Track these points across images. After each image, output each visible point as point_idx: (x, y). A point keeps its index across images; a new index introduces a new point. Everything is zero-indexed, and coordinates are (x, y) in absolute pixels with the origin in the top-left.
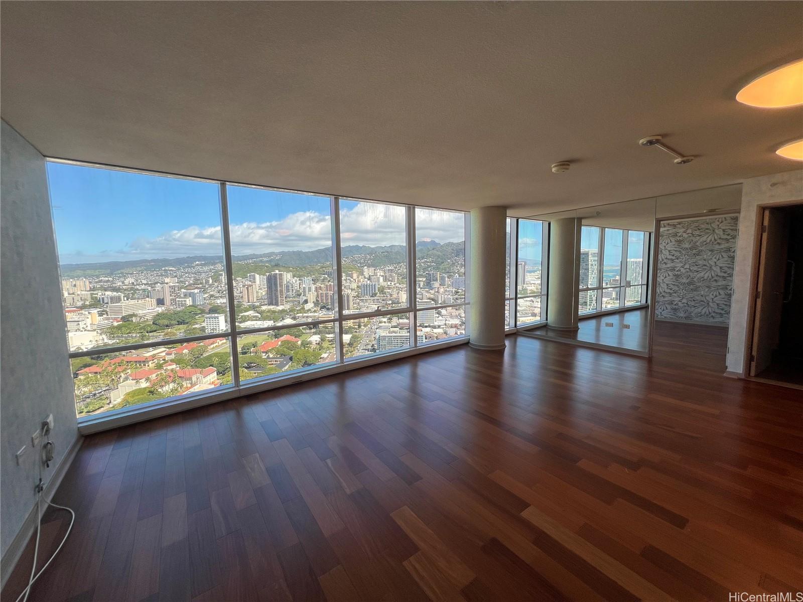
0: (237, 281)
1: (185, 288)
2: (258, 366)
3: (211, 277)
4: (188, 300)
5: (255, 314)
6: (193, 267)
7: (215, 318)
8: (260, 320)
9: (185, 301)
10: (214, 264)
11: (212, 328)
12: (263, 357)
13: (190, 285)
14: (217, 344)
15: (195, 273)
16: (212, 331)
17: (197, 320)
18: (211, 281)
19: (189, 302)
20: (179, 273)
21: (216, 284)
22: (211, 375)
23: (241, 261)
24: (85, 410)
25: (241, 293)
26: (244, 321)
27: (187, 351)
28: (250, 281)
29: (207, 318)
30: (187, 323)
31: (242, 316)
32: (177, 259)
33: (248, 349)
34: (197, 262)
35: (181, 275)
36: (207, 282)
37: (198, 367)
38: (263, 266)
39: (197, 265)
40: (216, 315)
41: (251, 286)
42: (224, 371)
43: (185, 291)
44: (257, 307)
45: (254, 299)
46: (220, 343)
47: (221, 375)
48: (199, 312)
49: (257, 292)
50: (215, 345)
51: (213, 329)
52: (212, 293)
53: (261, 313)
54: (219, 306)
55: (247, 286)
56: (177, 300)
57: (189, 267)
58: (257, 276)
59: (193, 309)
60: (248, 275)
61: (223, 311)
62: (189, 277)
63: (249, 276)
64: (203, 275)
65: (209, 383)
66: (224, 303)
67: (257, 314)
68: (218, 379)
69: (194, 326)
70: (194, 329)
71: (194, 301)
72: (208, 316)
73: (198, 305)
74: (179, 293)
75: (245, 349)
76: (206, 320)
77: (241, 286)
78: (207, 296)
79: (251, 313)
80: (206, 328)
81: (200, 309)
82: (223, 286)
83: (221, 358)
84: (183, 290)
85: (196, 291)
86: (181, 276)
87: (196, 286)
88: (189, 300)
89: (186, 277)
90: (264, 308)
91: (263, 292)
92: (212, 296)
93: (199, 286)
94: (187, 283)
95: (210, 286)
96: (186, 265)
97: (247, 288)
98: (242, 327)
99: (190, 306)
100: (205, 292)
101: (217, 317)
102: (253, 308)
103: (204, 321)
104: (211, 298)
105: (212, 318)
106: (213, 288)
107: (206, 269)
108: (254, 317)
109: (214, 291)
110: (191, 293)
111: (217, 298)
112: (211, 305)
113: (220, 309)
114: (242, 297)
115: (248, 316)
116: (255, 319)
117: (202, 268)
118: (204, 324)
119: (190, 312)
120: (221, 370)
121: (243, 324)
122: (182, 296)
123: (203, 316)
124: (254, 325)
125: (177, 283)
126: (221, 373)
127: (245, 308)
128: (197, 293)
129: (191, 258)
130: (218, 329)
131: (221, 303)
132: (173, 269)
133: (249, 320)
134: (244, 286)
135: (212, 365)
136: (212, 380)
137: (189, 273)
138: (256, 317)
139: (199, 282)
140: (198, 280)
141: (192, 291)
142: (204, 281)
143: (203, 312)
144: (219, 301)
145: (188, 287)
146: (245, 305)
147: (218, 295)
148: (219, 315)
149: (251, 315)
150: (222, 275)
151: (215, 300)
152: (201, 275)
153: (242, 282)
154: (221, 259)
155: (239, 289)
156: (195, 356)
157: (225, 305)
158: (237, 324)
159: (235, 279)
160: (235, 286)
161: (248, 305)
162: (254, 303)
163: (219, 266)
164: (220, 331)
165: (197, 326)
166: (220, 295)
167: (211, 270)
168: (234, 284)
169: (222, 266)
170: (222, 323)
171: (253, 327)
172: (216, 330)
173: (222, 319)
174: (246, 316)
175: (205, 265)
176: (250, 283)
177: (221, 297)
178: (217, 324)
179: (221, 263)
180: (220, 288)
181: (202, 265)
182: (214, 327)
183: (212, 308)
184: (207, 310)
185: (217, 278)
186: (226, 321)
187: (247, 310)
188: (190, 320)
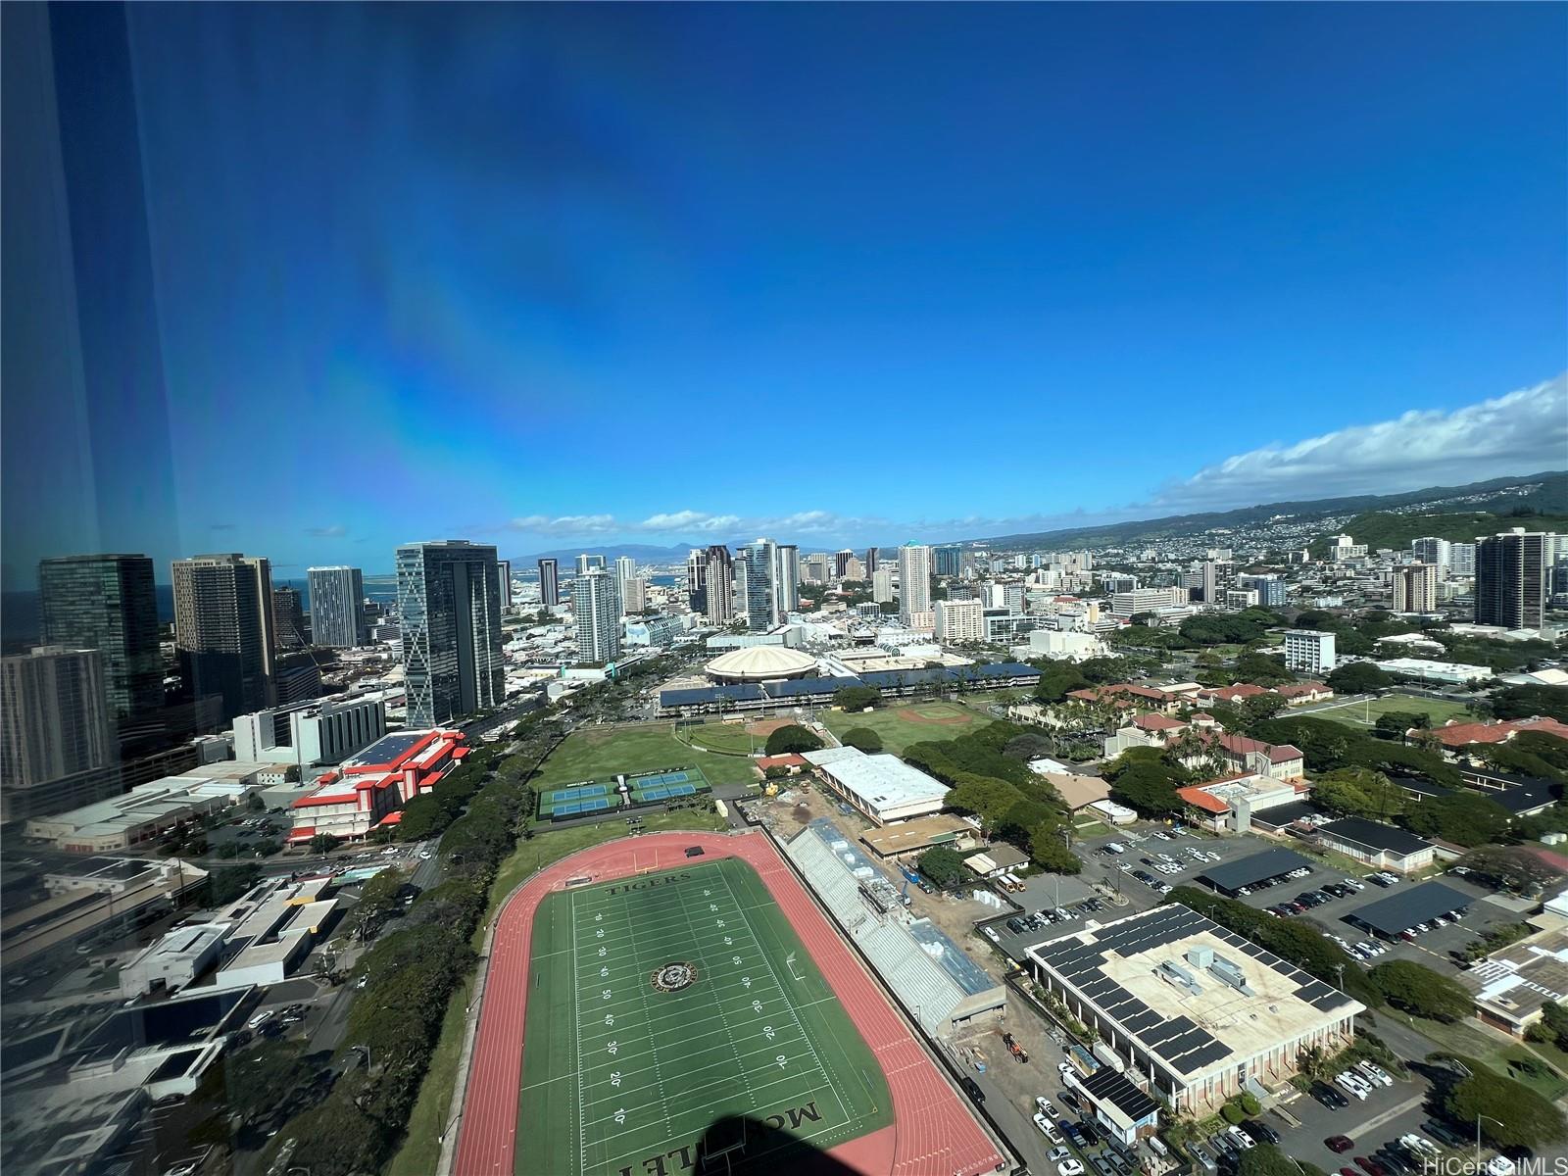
0: (1379, 556)
1: (1248, 570)
2: (1424, 781)
3: (1307, 547)
4: (1250, 594)
5: (1427, 643)
6: (1265, 526)
7: (1310, 638)
8: (1441, 658)
9: (1245, 596)
10: (1318, 518)
11: (1300, 659)
12: (1446, 760)
13: (1258, 564)
14: (1310, 698)
15: (1271, 540)
16: (1300, 667)
17: (1268, 637)
18: (1306, 558)
19: (1253, 598)
20: (1236, 541)
21: (1320, 564)
22: (1290, 762)
23: (1392, 507)
24: (1071, 756)
25: (1386, 586)
26: (1391, 657)
27: (1240, 698)
28: (1418, 557)
29: (1290, 636)
30: (1245, 642)
31: (1385, 645)
32: (1235, 511)
33: (1396, 727)
34: (1278, 517)
35: (1242, 543)
36: (1298, 558)
37: (1260, 738)
38: (1466, 517)
39: (1278, 522)
40: (1313, 633)
41: (1419, 569)
42: (1322, 763)
43: (1247, 576)
44: (1436, 624)
45: (1428, 603)
46: (1319, 697)
47: (1314, 770)
48: (1275, 621)
49: (1440, 587)
50: (1304, 699)
51: (1303, 663)
52: (1306, 583)
53: (1450, 641)
54: (1321, 613)
55: (1406, 571)
56: (1228, 592)
57: (1258, 527)
58: (1444, 546)
59: (1259, 614)
60: (1414, 542)
61: (1332, 625)
62: (1258, 549)
63: (1417, 544)
64: (1290, 543)
65: (1283, 778)
66: (1336, 607)
67: (1433, 644)
68: (1306, 778)
69: (1258, 651)
70: (1261, 656)
71: (1264, 596)
72: (1293, 632)
73: (1272, 607)
74: (1234, 579)
75: (1386, 726)
76: (1286, 640)
77: (1390, 569)
78: (1293, 588)
79: (1414, 638)
80: (1287, 657)
81: (1276, 616)
82: (1335, 567)
83: (1318, 732)
84: (1242, 575)
85: (1270, 577)
86: (1241, 546)
87: (1271, 566)
88: (1254, 595)
89: (1251, 547)
90: (1458, 629)
91: (1462, 586)
92: (1306, 589)
93: (1276, 566)
94: (1252, 561)
95: (1305, 567)
96: (1253, 523)
97: (1409, 578)
98: (1382, 669)
99: (1254, 607)
100: (1290, 578)
101: (1317, 639)
102: (1423, 625)
103: (1283, 643)
104: (1305, 594)
105: (1303, 637)
106: (1311, 573)
107: (1296, 530)
108: (1423, 649)
109: (1312, 578)
110: (1259, 580)
111: (1319, 594)
112: (1302, 609)
113: (1324, 620)
114: (1390, 597)
115: (1404, 645)
116: (1429, 654)
117: (1287, 528)
118: (1282, 650)
119: (1254, 621)
120: (1316, 758)
121: (1386, 663)
122: (1239, 585)
123: (1281, 632)
124: (1421, 670)
125: (1232, 559)
126: (1315, 766)
127: (1396, 623)
128: (1273, 581)
129: (1265, 508)
130: (1314, 665)
131: (1328, 606)
132: (1227, 532)
133: (1405, 655)
134: (1397, 570)
135: (1294, 743)
136: (1290, 776)
137: (1258, 539)
138: (1432, 650)
139: (1279, 558)
140: (1278, 553)
141: (1262, 577)
142: (1290, 556)
143: (1282, 622)
144: (1322, 602)
145: (1254, 569)
146: (1396, 617)
147: (1322, 588)
148: (1323, 634)
149: (1413, 643)
150: (1336, 543)
151: (1314, 598)
152: (1283, 543)
153: (1393, 559)
154: (1338, 507)
155: (1382, 576)
156: (1255, 713)
157: (1340, 611)
158: (1367, 660)
159: (1371, 553)
160: (1371, 570)
161: (1408, 618)
162: (1427, 613)
163: (1330, 524)
164: (1321, 671)
165: (1267, 651)
166: (1327, 589)
167: (1308, 533)
168: (1369, 563)
169: (1338, 522)
170: (1327, 653)
171: (1417, 674)
172: (1310, 665)
173: (1328, 642)
174: (1397, 643)
175: (1295, 522)
176: (1419, 562)
177: (1330, 593)
178: (1314, 652)
179: (1336, 514)
180: (1327, 572)
181: (1287, 521)
182: (1307, 660)
183: (1304, 615)
184: (1293, 620)
185: (1323, 549)
186: (1338, 651)
187: (1401, 629)
188: (1253, 636)
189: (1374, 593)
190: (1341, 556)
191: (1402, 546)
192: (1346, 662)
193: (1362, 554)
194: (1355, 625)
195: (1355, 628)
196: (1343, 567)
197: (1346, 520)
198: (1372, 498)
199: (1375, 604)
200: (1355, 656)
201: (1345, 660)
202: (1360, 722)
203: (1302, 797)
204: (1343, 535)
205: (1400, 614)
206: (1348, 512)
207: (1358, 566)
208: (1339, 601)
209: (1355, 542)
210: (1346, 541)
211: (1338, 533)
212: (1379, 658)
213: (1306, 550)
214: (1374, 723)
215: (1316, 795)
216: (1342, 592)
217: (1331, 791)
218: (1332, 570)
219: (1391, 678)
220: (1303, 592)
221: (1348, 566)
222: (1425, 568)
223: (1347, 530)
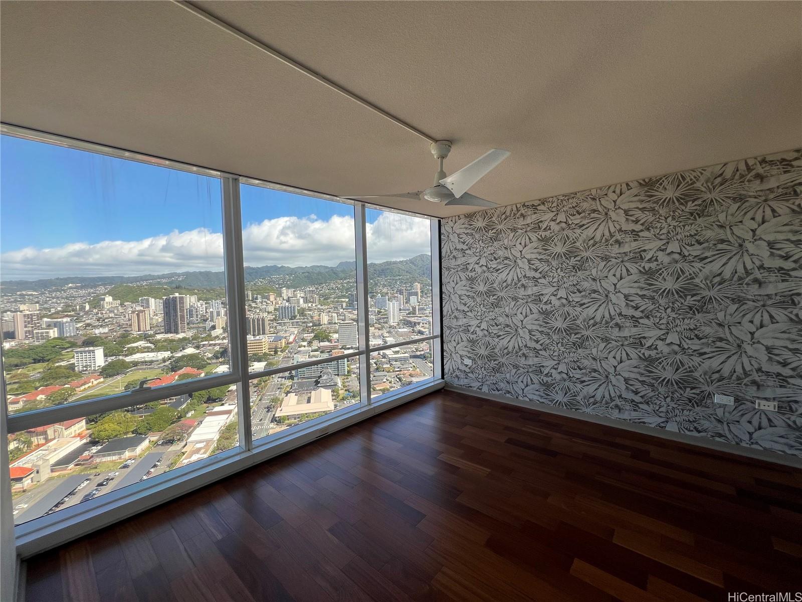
0: (125, 306)
1: (50, 316)
4: (51, 331)
5: (146, 345)
6: (64, 290)
7: (89, 352)
8: (152, 351)
9: (47, 333)
10: (95, 286)
11: (84, 364)
13: (57, 313)
14: (90, 384)
15: (67, 298)
16: (84, 369)
17: (64, 355)
18: (87, 308)
19: (53, 333)
20: (42, 299)
21: (95, 311)
22: (78, 425)
23: (131, 283)
25: (129, 320)
26: (131, 354)
27: (43, 396)
28: (142, 306)
29: (77, 352)
30: (48, 360)
31: (129, 348)
32: (41, 281)
34: (70, 285)
35: (46, 301)
36: (82, 308)
38: (159, 288)
39: (71, 288)
40: (91, 348)
41: (143, 311)
42: (97, 418)
43: (49, 320)
44: (150, 336)
45: (146, 327)
46: (95, 382)
47: (93, 423)
48: (68, 345)
49: (151, 319)
50: (87, 386)
51: (86, 366)
52: (88, 322)
53: (155, 343)
54: (97, 337)
55: (137, 312)
56: (35, 331)
57: (57, 290)
58: (152, 301)
59: (58, 342)
60: (140, 299)
61: (103, 342)
62: (57, 303)
64: (79, 300)
65: (73, 435)
66: (104, 333)
67: (149, 345)
68: (88, 429)
69: (57, 364)
70: (58, 367)
71: (61, 331)
72: (80, 350)
73: (67, 337)
74: (39, 323)
76: (75, 355)
77: (130, 312)
78: (80, 325)
79: (141, 344)
80: (76, 365)
81: (69, 342)
82: (104, 312)
84: (45, 319)
85: (65, 320)
87: (66, 314)
88: (54, 332)
89: (53, 303)
90: (159, 337)
91: (160, 319)
92: (88, 325)
93: (69, 313)
94: (53, 311)
95: (87, 313)
96: (54, 288)
97: (138, 315)
98: (127, 361)
99: (55, 338)
100: (78, 320)
101: (93, 351)
102: (146, 337)
103: (73, 357)
104: (87, 328)
105: (85, 352)
106: (90, 316)
107: (82, 292)
108: (145, 348)
109: (91, 319)
110: (57, 322)
111: (95, 327)
112: (86, 336)
113: (98, 341)
114: (131, 325)
115: (137, 347)
116: (147, 350)
117: (77, 292)
118: (72, 361)
119: (54, 347)
121: (129, 357)
122: (44, 326)
123: (73, 351)
124: (144, 358)
125: (39, 310)
126: (93, 421)
127: (133, 338)
128: (66, 322)
129: (61, 279)
130: (92, 366)
131: (100, 333)
132: (34, 293)
133: (138, 352)
134: (133, 312)
136: (78, 432)
137: (58, 298)
138: (148, 348)
139: (71, 309)
140: (71, 306)
141: (59, 320)
142: (78, 307)
143: (73, 345)
144: (97, 331)
145: (54, 316)
146: (133, 334)
147: (97, 324)
148: (96, 348)
149: (141, 346)
150: (104, 300)
151: (93, 329)
152: (75, 300)
153: (132, 307)
154: (104, 281)
155: (127, 315)
156: (54, 403)
157: (106, 335)
158: (121, 357)
159: (122, 305)
160: (122, 313)
161: (138, 334)
162: (146, 331)
163: (101, 289)
164: (97, 368)
165: (63, 364)
166: (100, 324)
167: (89, 294)
168: (121, 310)
169: (106, 289)
170: (99, 358)
171: (143, 360)
172: (90, 366)
173: (99, 352)
174: (134, 347)
175: (82, 288)
176: (142, 308)
177: (101, 326)
178: (92, 359)
179: (104, 285)
180: (100, 315)
181: (77, 288)
182: (88, 364)
183: (86, 339)
184: (80, 343)
185: (97, 303)
186: (106, 355)
187: (136, 340)
188: (54, 356)
189: (123, 324)
190: (107, 307)
191: (135, 301)
192: (110, 361)
193: (118, 305)
194: (115, 341)
195: (114, 343)
196: (108, 312)
197: (109, 288)
198: (122, 278)
199: (124, 329)
200: (115, 357)
201: (110, 359)
202: (117, 390)
203: (84, 441)
204: (107, 296)
205: (135, 333)
206: (111, 284)
207: (116, 311)
208: (106, 330)
209: (114, 299)
210: (109, 299)
211: (105, 294)
212: (126, 356)
213: (87, 303)
214: (123, 388)
215: (93, 436)
216: (108, 325)
217: (100, 431)
218: (102, 314)
219: (131, 365)
220: (86, 327)
221: (111, 312)
222: (145, 311)
223: (110, 293)
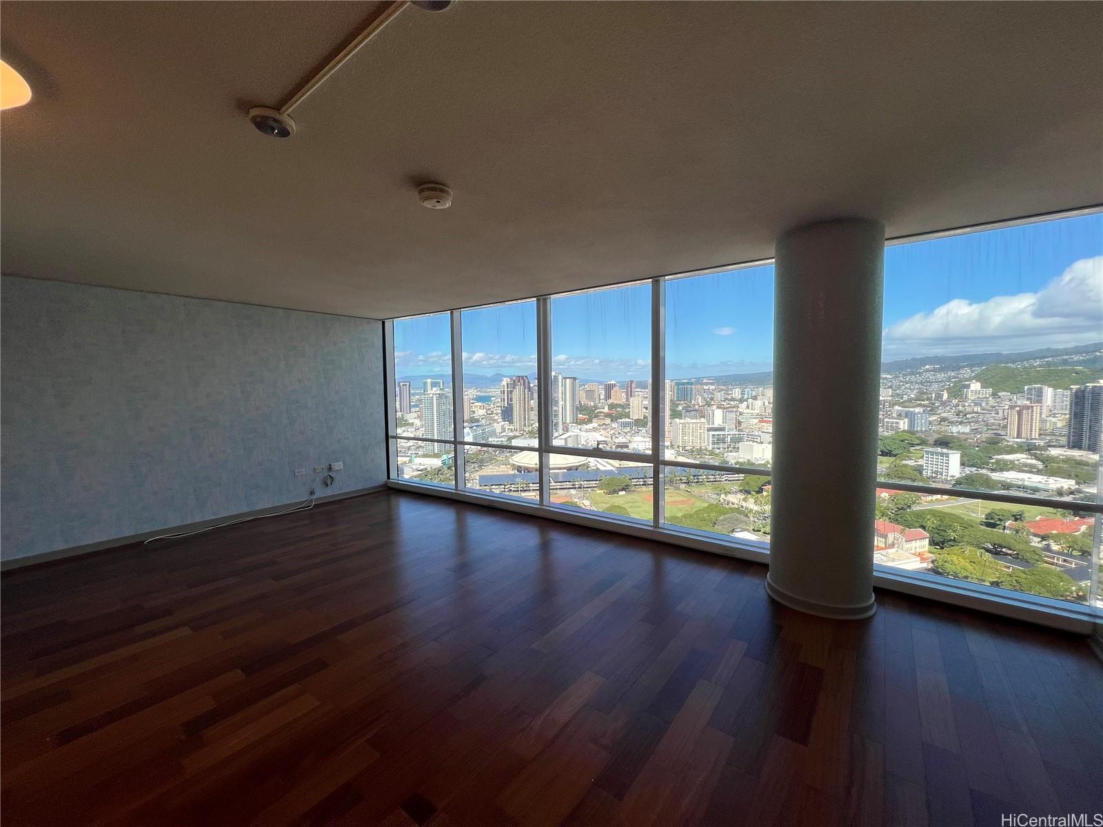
0: (1000, 397)
1: (902, 404)
2: (1017, 558)
3: (946, 389)
4: (902, 422)
5: (1030, 461)
6: (919, 373)
7: (942, 455)
8: (1039, 472)
9: (897, 423)
10: (958, 368)
11: (934, 469)
12: (1033, 544)
13: (910, 400)
15: (922, 383)
16: (934, 475)
17: (912, 453)
18: (945, 396)
19: (903, 425)
20: (896, 382)
21: (955, 401)
22: (918, 541)
23: (1014, 362)
25: (1003, 419)
26: (1002, 470)
27: (887, 495)
28: (1028, 399)
29: (927, 452)
30: (895, 456)
31: (998, 461)
32: (896, 362)
33: (1000, 520)
34: (927, 367)
35: (899, 385)
36: (939, 397)
37: (899, 523)
38: (1068, 370)
39: (927, 371)
40: (945, 451)
41: (1028, 408)
42: (943, 543)
43: (900, 408)
44: (1038, 448)
45: (1033, 432)
47: (938, 547)
48: (918, 442)
49: (1043, 421)
51: (936, 472)
52: (944, 415)
53: (1047, 461)
54: (953, 437)
55: (1018, 409)
56: (885, 420)
57: (912, 373)
58: (1048, 392)
59: (907, 436)
60: (1026, 387)
61: (961, 445)
62: (910, 389)
63: (1028, 389)
64: (935, 386)
65: (913, 552)
66: (963, 433)
67: (1034, 462)
68: (930, 552)
69: (904, 462)
70: (905, 465)
71: (912, 423)
72: (930, 449)
73: (917, 431)
74: (890, 411)
75: (992, 519)
76: (925, 455)
77: (1007, 407)
78: (934, 418)
79: (1021, 457)
80: (924, 467)
81: (918, 438)
82: (967, 404)
83: (941, 520)
84: (897, 407)
85: (917, 410)
86: (899, 388)
87: (919, 402)
88: (904, 423)
89: (906, 388)
90: (1054, 452)
91: (1059, 421)
92: (944, 420)
93: (923, 402)
94: (905, 398)
95: (944, 404)
96: (909, 370)
97: (1020, 413)
98: (993, 478)
99: (904, 431)
100: (933, 411)
101: (947, 455)
102: (1029, 449)
103: (922, 457)
104: (942, 423)
105: (937, 454)
106: (948, 408)
107: (941, 376)
108: (1026, 465)
109: (949, 412)
110: (908, 411)
111: (952, 423)
112: (939, 433)
113: (954, 442)
114: (1005, 427)
115: (1012, 462)
116: (1031, 469)
117: (934, 375)
118: (921, 462)
119: (902, 441)
120: (938, 538)
121: (997, 474)
122: (894, 415)
123: (921, 450)
124: (1023, 480)
125: (891, 396)
126: (937, 544)
127: (1008, 446)
128: (919, 413)
129: (918, 360)
130: (944, 474)
131: (959, 433)
132: (889, 376)
133: (1012, 469)
134: (1012, 407)
135: (923, 527)
136: (918, 550)
137: (912, 382)
138: (1032, 466)
139: (925, 396)
140: (924, 393)
141: (912, 409)
142: (933, 395)
143: (923, 442)
144: (954, 429)
145: (906, 404)
146: (1008, 441)
147: (956, 419)
148: (952, 452)
149: (1018, 460)
150: (968, 387)
151: (949, 426)
152: (931, 385)
153: (1010, 400)
154: (972, 361)
155: (1001, 412)
156: (897, 506)
157: (967, 436)
158: (984, 471)
159: (994, 395)
160: (993, 407)
161: (1017, 443)
162: (1031, 439)
163: (966, 372)
164: (949, 478)
165: (911, 463)
166: (959, 420)
167: (949, 379)
168: (992, 401)
169: (972, 372)
170: (954, 466)
171: (1020, 483)
172: (941, 474)
173: (955, 458)
174: (1007, 461)
175: (941, 370)
176: (1028, 402)
177: (961, 423)
178: (944, 465)
179: (971, 366)
180: (960, 407)
181: (934, 370)
182: (939, 470)
183: (939, 438)
184: (931, 442)
185: (958, 391)
186: (963, 464)
187: (1012, 451)
188: (901, 452)
189: (993, 424)
190: (971, 397)
191: (1018, 390)
192: (968, 472)
193: (987, 396)
194: (977, 447)
195: (977, 449)
196: (973, 404)
197: (978, 370)
198: (999, 355)
199: (994, 432)
200: (975, 468)
201: (968, 470)
202: (974, 515)
203: (925, 565)
204: (974, 381)
205: (1011, 439)
206: (980, 365)
207: (984, 404)
208: (967, 429)
209: (983, 387)
210: (976, 386)
211: (970, 379)
212: (993, 470)
213: (945, 391)
214: (984, 516)
215: (936, 565)
216: (970, 422)
217: (946, 562)
218: (964, 406)
219: (1000, 485)
220: (941, 421)
221: (976, 404)
222: (1032, 407)
223: (977, 378)
